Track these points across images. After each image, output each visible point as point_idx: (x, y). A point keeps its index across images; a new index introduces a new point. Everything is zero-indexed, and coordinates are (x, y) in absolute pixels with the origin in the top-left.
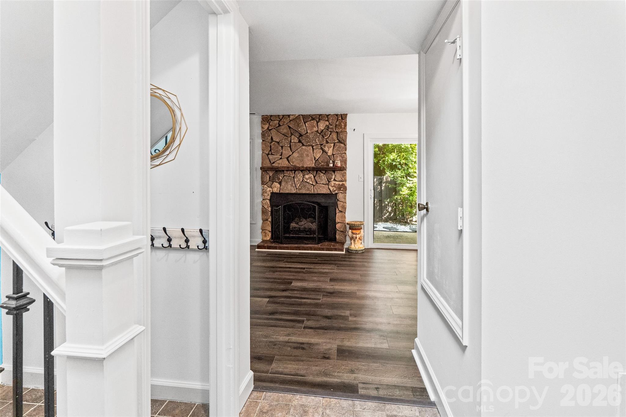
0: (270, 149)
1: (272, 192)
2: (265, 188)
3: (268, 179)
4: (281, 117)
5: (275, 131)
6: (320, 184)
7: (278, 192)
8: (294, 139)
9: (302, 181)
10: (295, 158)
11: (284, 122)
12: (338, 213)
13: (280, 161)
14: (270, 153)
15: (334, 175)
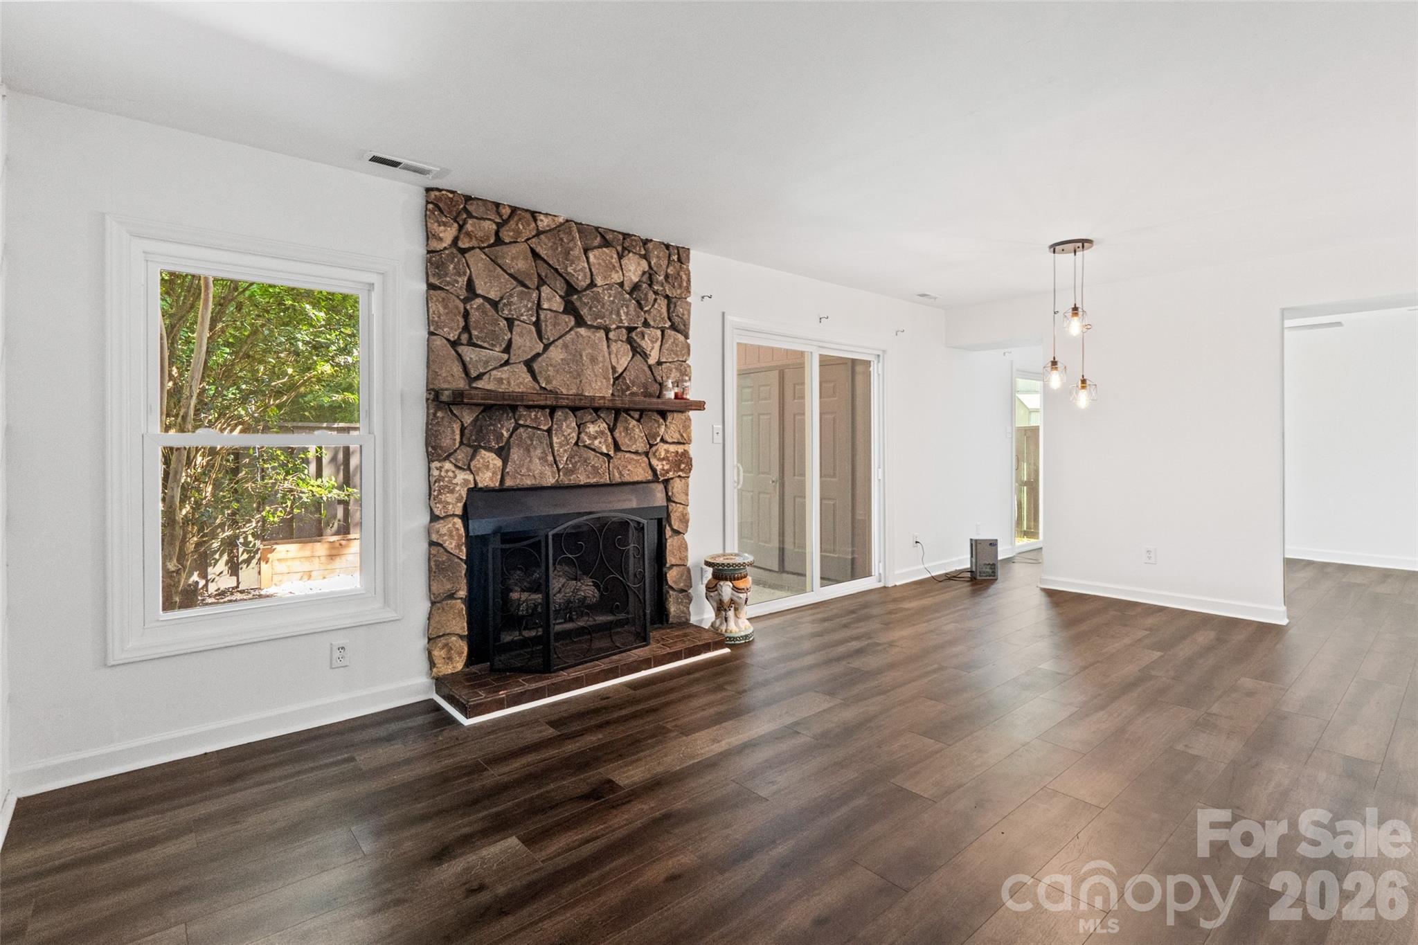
0: (462, 324)
1: (472, 486)
2: (447, 471)
3: (458, 437)
4: (506, 212)
5: (482, 259)
6: (630, 452)
7: (497, 484)
8: (549, 300)
9: (576, 444)
10: (555, 366)
11: (518, 233)
12: (670, 537)
13: (504, 373)
14: (465, 337)
15: (664, 427)
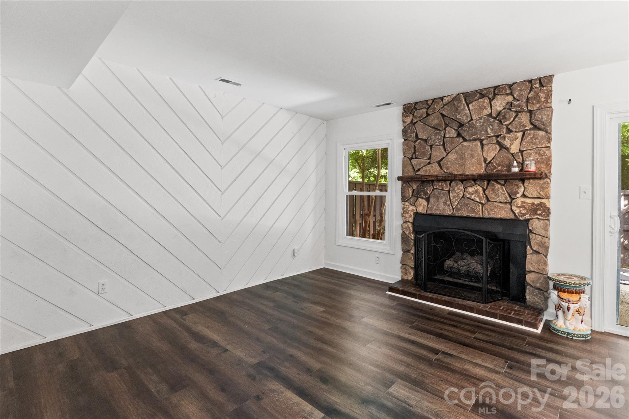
0: (413, 151)
1: (415, 211)
2: (406, 205)
3: (411, 193)
4: (430, 103)
5: (420, 124)
6: (495, 202)
7: (425, 212)
8: (449, 133)
9: (463, 197)
10: (451, 162)
11: (435, 109)
12: (531, 254)
13: (428, 168)
14: (414, 156)
15: (523, 188)
